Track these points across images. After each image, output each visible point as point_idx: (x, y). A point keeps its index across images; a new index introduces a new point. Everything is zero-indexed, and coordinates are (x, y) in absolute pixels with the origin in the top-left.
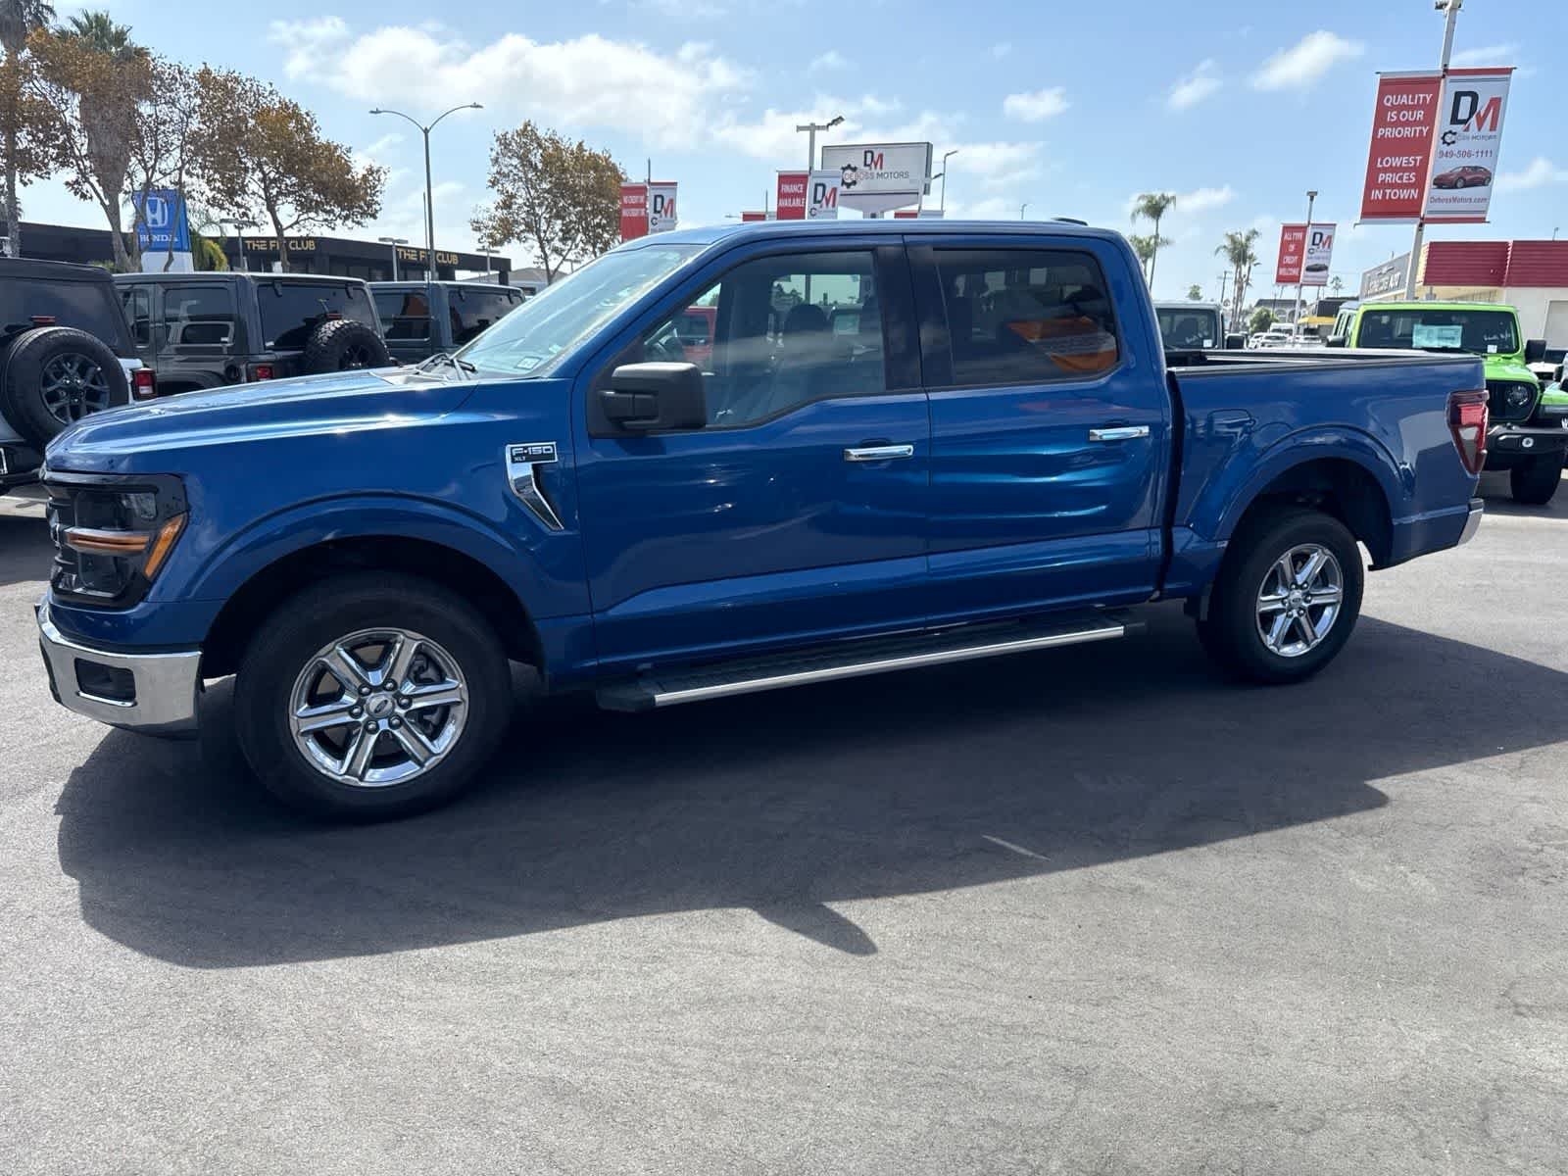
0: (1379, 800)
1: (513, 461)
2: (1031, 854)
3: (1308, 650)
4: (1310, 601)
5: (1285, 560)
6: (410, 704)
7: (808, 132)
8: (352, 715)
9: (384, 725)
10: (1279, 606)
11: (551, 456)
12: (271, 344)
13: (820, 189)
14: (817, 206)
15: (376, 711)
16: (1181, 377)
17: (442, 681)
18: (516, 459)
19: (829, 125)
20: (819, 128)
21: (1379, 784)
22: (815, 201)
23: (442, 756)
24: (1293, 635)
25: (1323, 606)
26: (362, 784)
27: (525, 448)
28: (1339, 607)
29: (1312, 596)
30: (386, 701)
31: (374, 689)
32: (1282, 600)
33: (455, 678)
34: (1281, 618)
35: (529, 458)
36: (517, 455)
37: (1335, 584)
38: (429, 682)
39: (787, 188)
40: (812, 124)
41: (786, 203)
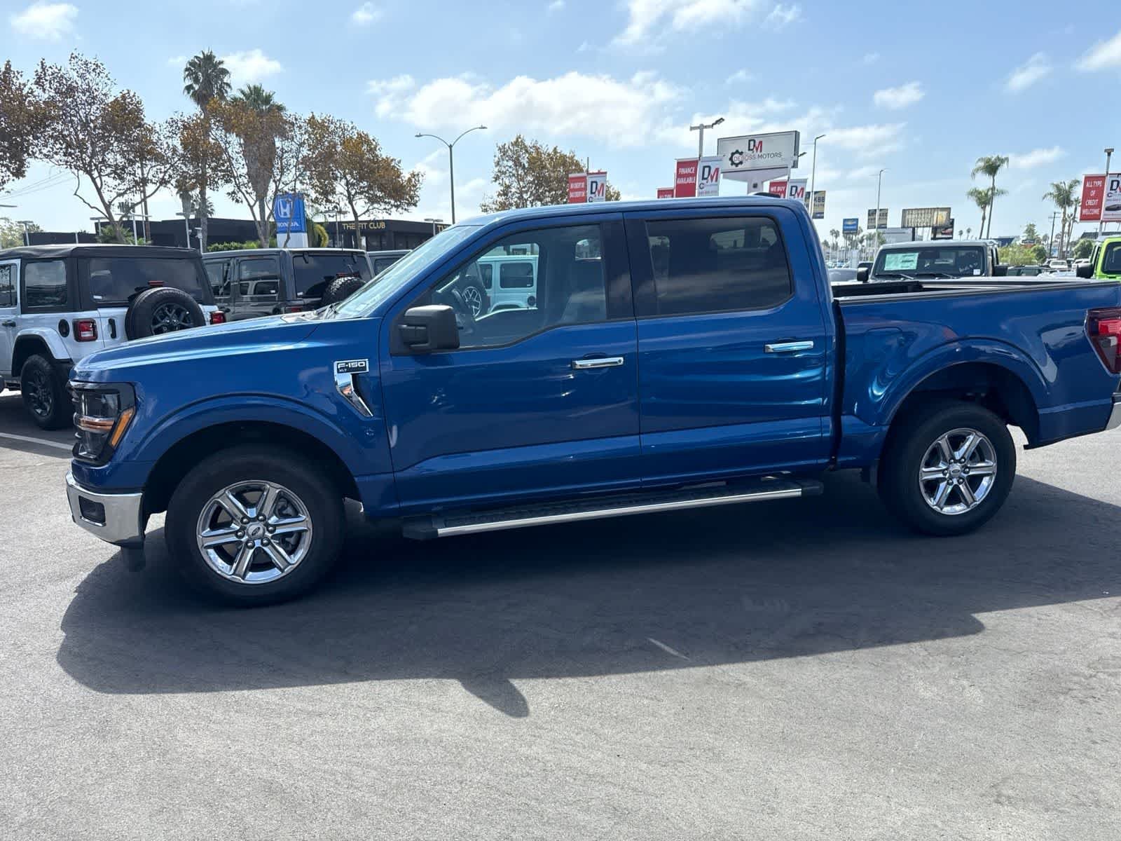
0: (978, 628)
1: (338, 372)
2: (676, 653)
3: (968, 510)
4: (968, 472)
5: (943, 442)
6: (275, 530)
7: (699, 130)
8: (237, 536)
9: (258, 543)
10: (941, 475)
11: (364, 368)
12: (301, 294)
13: (707, 169)
14: (705, 181)
15: (253, 535)
16: (842, 304)
17: (296, 515)
18: (341, 371)
19: (713, 124)
20: (706, 127)
21: (982, 617)
22: (703, 178)
23: (295, 566)
24: (954, 498)
25: (980, 477)
26: (244, 582)
27: (347, 363)
28: (994, 478)
29: (970, 468)
30: (259, 528)
31: (251, 520)
32: (943, 471)
33: (304, 514)
34: (943, 485)
35: (349, 370)
36: (341, 368)
37: (991, 460)
38: (288, 516)
39: (683, 171)
40: (702, 125)
41: (682, 181)
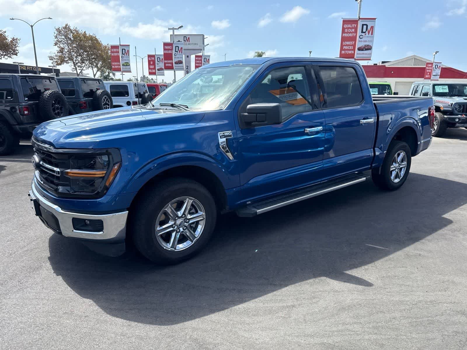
1: (221, 138)
2: (384, 248)
3: (399, 180)
4: (400, 167)
5: (396, 155)
6: (189, 222)
7: (172, 30)
8: (173, 227)
9: (181, 229)
11: (231, 136)
12: (27, 99)
13: (177, 48)
14: (176, 53)
15: (179, 225)
16: (377, 104)
17: (197, 212)
18: (222, 137)
19: (179, 28)
20: (176, 29)
22: (176, 51)
24: (396, 176)
25: (403, 168)
26: (176, 251)
27: (224, 133)
28: (406, 167)
30: (182, 221)
31: (179, 218)
32: (394, 167)
33: (201, 211)
34: (394, 172)
35: (225, 136)
36: (222, 136)
37: (405, 161)
38: (193, 214)
39: (166, 47)
40: (173, 28)
41: (166, 52)
